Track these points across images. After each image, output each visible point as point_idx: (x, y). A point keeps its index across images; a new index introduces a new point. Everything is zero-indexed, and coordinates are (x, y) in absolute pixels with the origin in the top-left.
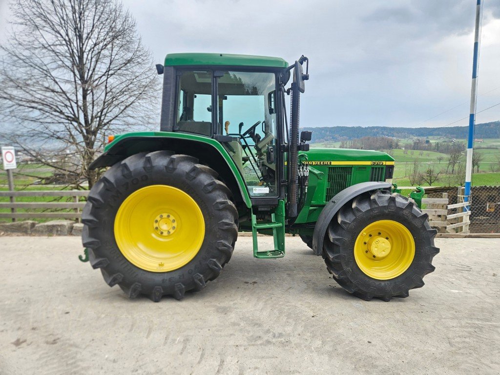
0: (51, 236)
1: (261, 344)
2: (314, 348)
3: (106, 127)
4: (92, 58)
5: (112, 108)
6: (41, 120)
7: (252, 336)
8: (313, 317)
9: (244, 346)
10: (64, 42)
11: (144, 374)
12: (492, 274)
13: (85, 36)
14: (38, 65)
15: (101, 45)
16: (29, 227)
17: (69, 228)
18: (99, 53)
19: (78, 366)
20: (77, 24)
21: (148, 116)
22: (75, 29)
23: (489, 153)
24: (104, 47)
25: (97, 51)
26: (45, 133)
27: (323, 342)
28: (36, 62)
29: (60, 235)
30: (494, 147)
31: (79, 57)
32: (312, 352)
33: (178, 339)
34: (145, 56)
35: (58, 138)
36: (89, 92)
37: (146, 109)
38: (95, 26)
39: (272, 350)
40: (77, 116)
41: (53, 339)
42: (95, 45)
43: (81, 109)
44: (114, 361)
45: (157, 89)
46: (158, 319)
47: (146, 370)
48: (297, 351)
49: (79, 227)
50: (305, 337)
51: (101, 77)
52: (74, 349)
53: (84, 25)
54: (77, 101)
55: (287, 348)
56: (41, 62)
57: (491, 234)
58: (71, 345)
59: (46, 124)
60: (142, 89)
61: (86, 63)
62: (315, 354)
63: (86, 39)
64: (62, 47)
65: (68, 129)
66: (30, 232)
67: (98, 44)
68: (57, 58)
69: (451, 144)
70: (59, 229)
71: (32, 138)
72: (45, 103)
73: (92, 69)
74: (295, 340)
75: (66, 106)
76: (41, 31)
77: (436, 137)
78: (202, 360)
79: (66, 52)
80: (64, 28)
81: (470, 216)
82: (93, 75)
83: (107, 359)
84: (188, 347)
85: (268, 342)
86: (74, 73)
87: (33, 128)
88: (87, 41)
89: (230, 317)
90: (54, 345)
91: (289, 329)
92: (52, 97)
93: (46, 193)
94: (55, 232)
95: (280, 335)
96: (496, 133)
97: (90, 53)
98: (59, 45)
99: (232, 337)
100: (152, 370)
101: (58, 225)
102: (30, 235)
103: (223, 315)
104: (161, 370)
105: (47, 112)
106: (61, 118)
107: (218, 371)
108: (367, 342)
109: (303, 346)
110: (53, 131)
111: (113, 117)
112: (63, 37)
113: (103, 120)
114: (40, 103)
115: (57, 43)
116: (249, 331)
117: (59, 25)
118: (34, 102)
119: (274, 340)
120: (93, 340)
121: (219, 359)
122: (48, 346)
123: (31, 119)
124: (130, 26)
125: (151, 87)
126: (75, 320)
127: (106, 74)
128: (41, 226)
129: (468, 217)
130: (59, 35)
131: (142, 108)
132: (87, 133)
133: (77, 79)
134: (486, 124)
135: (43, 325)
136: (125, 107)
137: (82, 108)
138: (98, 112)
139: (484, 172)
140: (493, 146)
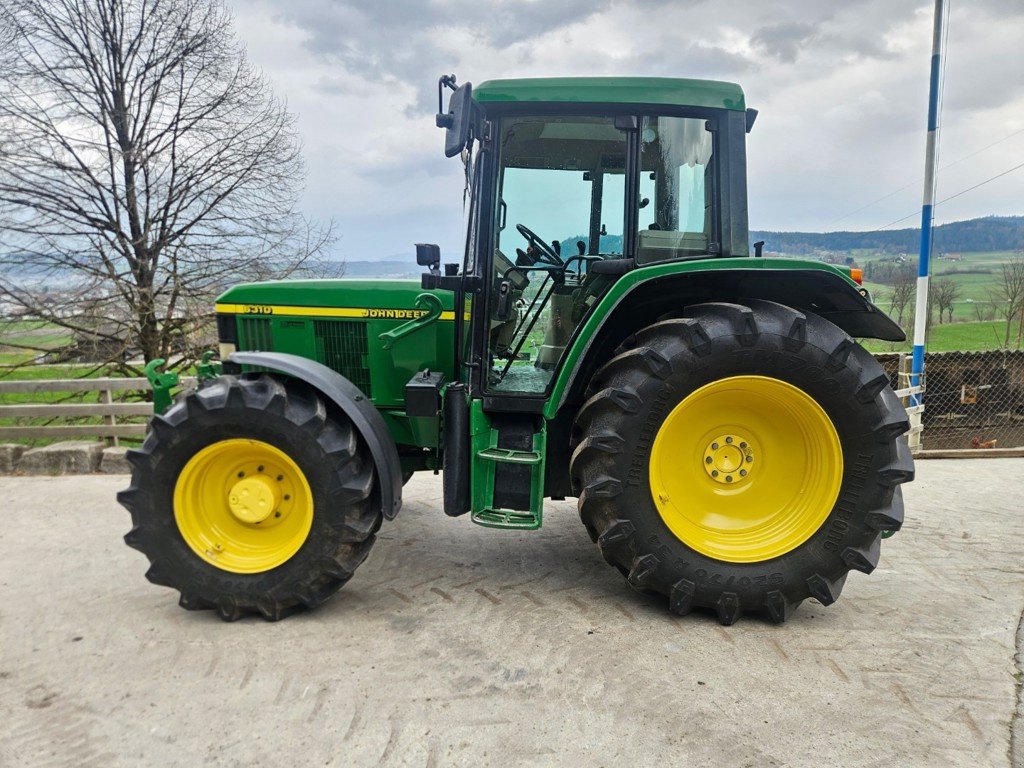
0: (55, 475)
1: (479, 695)
2: (587, 699)
3: (176, 242)
4: (141, 95)
5: (189, 200)
6: (40, 230)
7: (462, 678)
8: (590, 633)
9: (444, 699)
10: (81, 62)
11: (230, 765)
12: (962, 534)
13: (125, 47)
14: (28, 111)
15: (161, 66)
16: (10, 458)
17: (93, 457)
18: (157, 83)
19: (92, 752)
20: (108, 23)
21: (265, 217)
22: (103, 34)
23: (974, 282)
24: (167, 70)
25: (152, 80)
26: (47, 256)
27: (607, 686)
28: (22, 105)
29: (74, 472)
30: (984, 269)
31: (114, 92)
32: (582, 707)
33: (307, 688)
34: (256, 88)
35: (76, 266)
36: (137, 167)
37: (260, 202)
38: (146, 25)
39: (501, 705)
40: (115, 218)
41: (43, 696)
42: (148, 66)
43: (122, 203)
44: (169, 740)
45: (285, 158)
46: (268, 648)
47: (235, 757)
48: (552, 706)
49: (115, 456)
50: (571, 677)
51: (161, 135)
52: (85, 717)
53: (122, 25)
54: (114, 186)
55: (532, 701)
56: (34, 105)
57: (964, 451)
58: (81, 709)
59: (51, 236)
60: (251, 160)
61: (129, 106)
62: (588, 713)
63: (129, 54)
64: (77, 71)
65: (97, 247)
66: (11, 468)
67: (155, 65)
68: (68, 96)
69: (897, 265)
70: (73, 460)
71: (22, 267)
72: (44, 192)
73: (142, 117)
74: (548, 683)
75: (92, 198)
76: (29, 37)
77: (866, 251)
78: (352, 733)
79: (87, 81)
80: (80, 32)
81: (923, 414)
82: (146, 132)
83: (153, 736)
84: (326, 704)
85: (494, 689)
86: (105, 126)
87: (21, 246)
88: (130, 57)
89: (418, 639)
90: (45, 710)
91: (538, 661)
92: (60, 179)
93: (44, 384)
94: (65, 467)
95: (520, 673)
96: (987, 240)
97: (139, 83)
98: (71, 67)
99: (419, 682)
100: (247, 756)
101: (71, 452)
102: (13, 473)
103: (404, 636)
104: (265, 757)
105: (50, 211)
106: (82, 223)
107: (385, 755)
108: (696, 682)
109: (564, 695)
110: (66, 252)
111: (193, 219)
112: (77, 51)
113: (172, 225)
114: (35, 192)
115: (67, 62)
116: (457, 668)
117: (68, 25)
118: (21, 190)
119: (506, 686)
120: (128, 696)
121: (388, 728)
122: (32, 710)
123: (18, 227)
124: (221, 25)
125: (270, 154)
126: (95, 654)
127: (173, 128)
128: (35, 455)
129: (920, 415)
130: (70, 47)
131: (252, 199)
132: (136, 253)
133: (112, 140)
134: (967, 223)
135: (25, 665)
136: (216, 197)
137: (125, 200)
138: (160, 210)
139: (963, 320)
140: (982, 267)
